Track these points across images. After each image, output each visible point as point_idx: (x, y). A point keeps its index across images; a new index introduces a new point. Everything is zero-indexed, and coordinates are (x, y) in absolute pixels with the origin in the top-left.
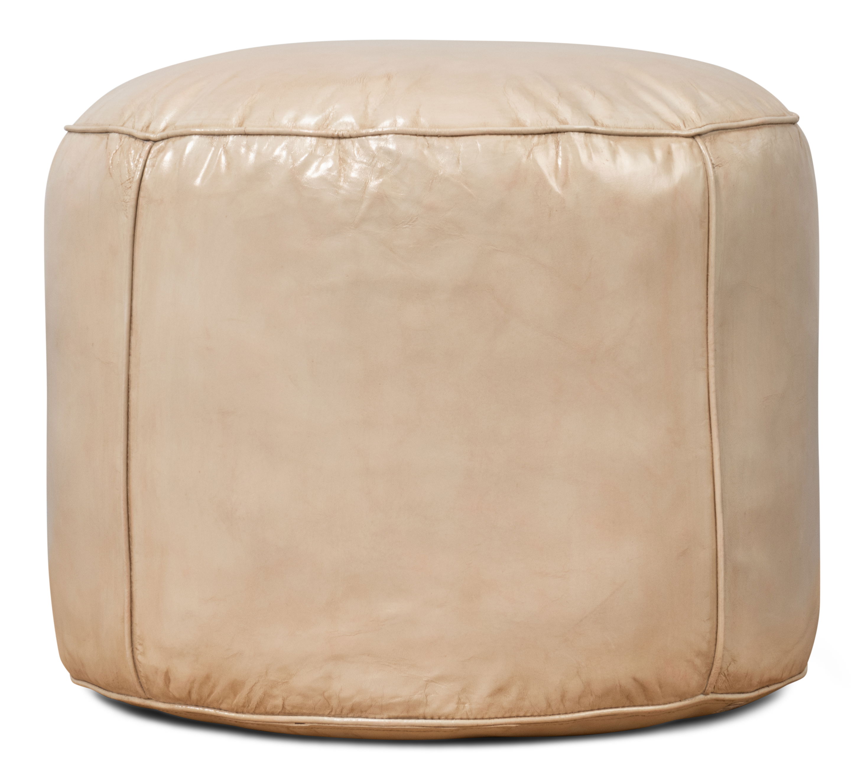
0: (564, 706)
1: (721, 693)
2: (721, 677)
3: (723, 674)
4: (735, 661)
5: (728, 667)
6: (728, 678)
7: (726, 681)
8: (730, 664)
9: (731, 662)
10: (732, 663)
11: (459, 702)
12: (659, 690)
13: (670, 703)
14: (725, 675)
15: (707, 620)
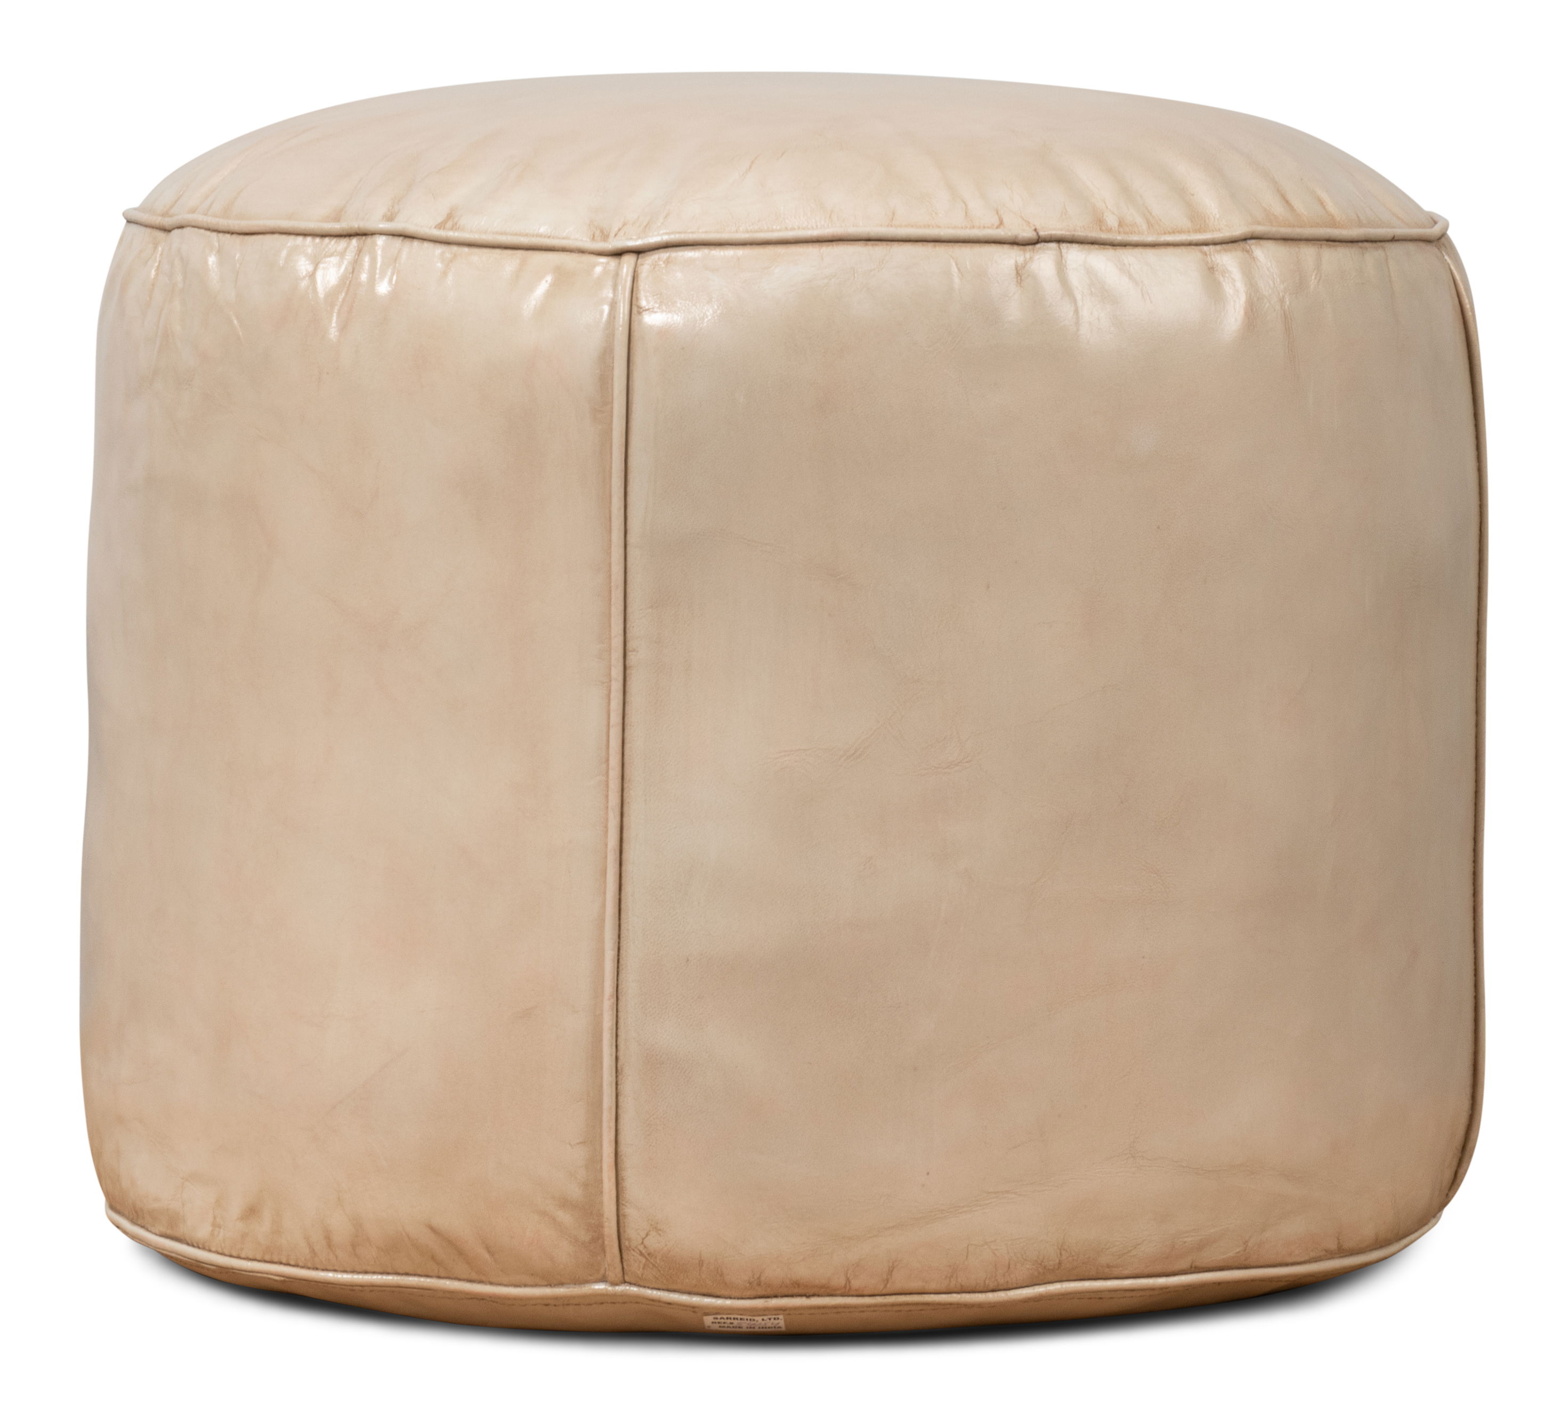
0: (337, 1257)
1: (652, 1286)
2: (633, 1255)
3: (638, 1252)
4: (660, 1230)
5: (643, 1239)
6: (652, 1261)
7: (651, 1266)
8: (647, 1235)
9: (650, 1231)
10: (653, 1233)
11: (215, 1225)
12: (487, 1256)
13: (525, 1286)
14: (641, 1254)
15: (578, 1144)
